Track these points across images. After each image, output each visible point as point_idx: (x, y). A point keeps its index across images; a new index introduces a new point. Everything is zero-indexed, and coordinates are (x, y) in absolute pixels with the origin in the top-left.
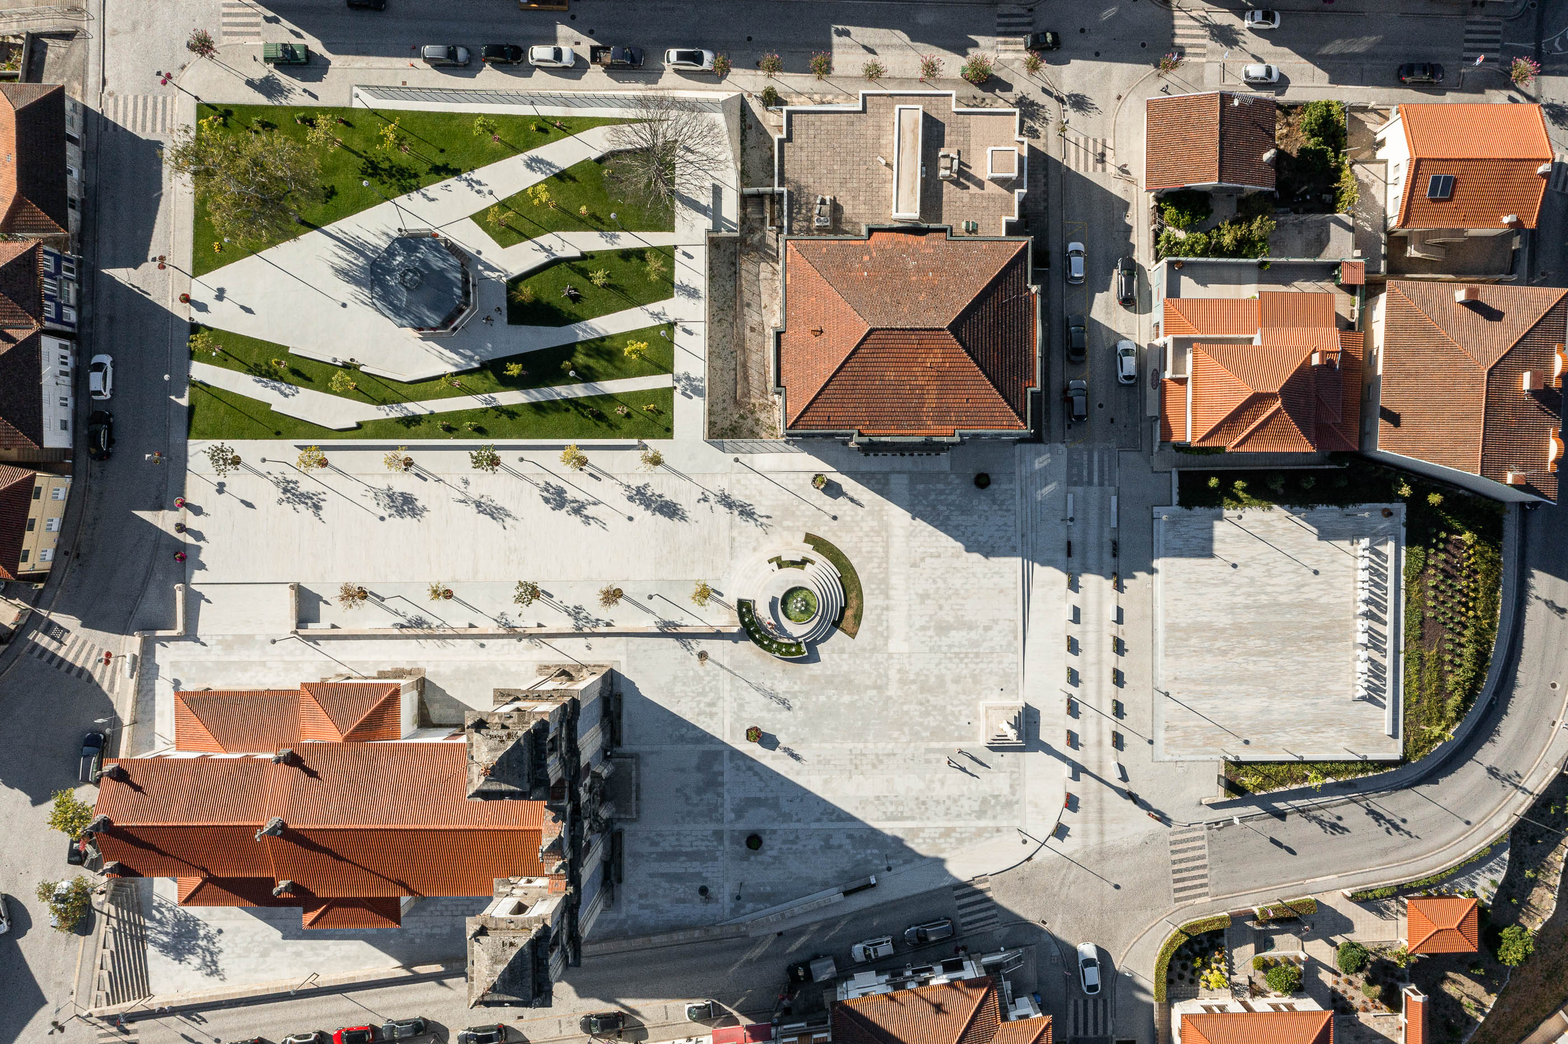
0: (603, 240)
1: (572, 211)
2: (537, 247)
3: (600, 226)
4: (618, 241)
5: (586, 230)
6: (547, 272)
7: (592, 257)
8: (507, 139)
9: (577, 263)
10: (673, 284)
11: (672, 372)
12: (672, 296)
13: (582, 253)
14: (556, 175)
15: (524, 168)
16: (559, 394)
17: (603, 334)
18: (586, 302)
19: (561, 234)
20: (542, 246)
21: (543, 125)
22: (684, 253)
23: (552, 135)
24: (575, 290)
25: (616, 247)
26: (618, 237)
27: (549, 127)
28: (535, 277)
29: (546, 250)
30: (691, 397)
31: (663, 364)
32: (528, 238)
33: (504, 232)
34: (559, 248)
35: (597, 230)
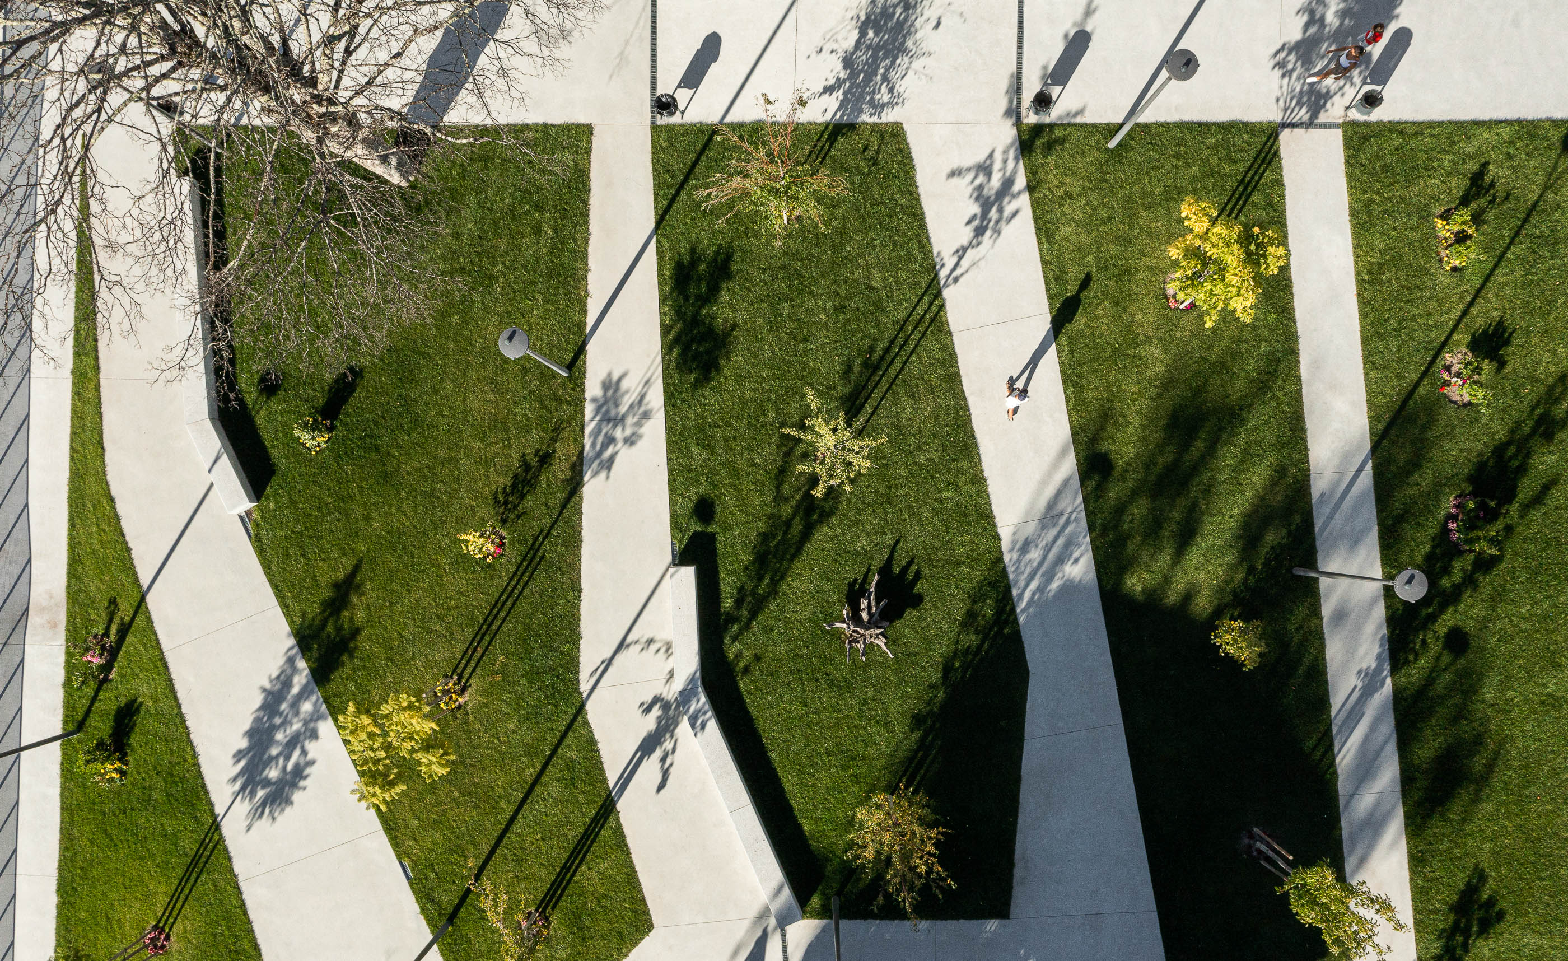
0: (625, 457)
1: (481, 602)
2: (650, 769)
3: (559, 469)
4: (631, 386)
5: (574, 540)
6: (767, 727)
7: (704, 510)
8: (161, 890)
9: (728, 585)
10: (836, 131)
11: (1271, 133)
12: (896, 133)
13: (681, 559)
14: (321, 675)
15: (288, 816)
16: (1370, 684)
17: (1069, 465)
18: (913, 544)
19: (589, 657)
20: (648, 746)
21: (101, 727)
22: (693, 78)
23: (143, 690)
24: (854, 595)
25: (656, 398)
26: (612, 387)
27: (109, 702)
28: (789, 782)
29: (665, 729)
30: (1404, 37)
31: (1234, 171)
32: (607, 808)
33: (576, 921)
34: (661, 665)
35: (574, 485)
